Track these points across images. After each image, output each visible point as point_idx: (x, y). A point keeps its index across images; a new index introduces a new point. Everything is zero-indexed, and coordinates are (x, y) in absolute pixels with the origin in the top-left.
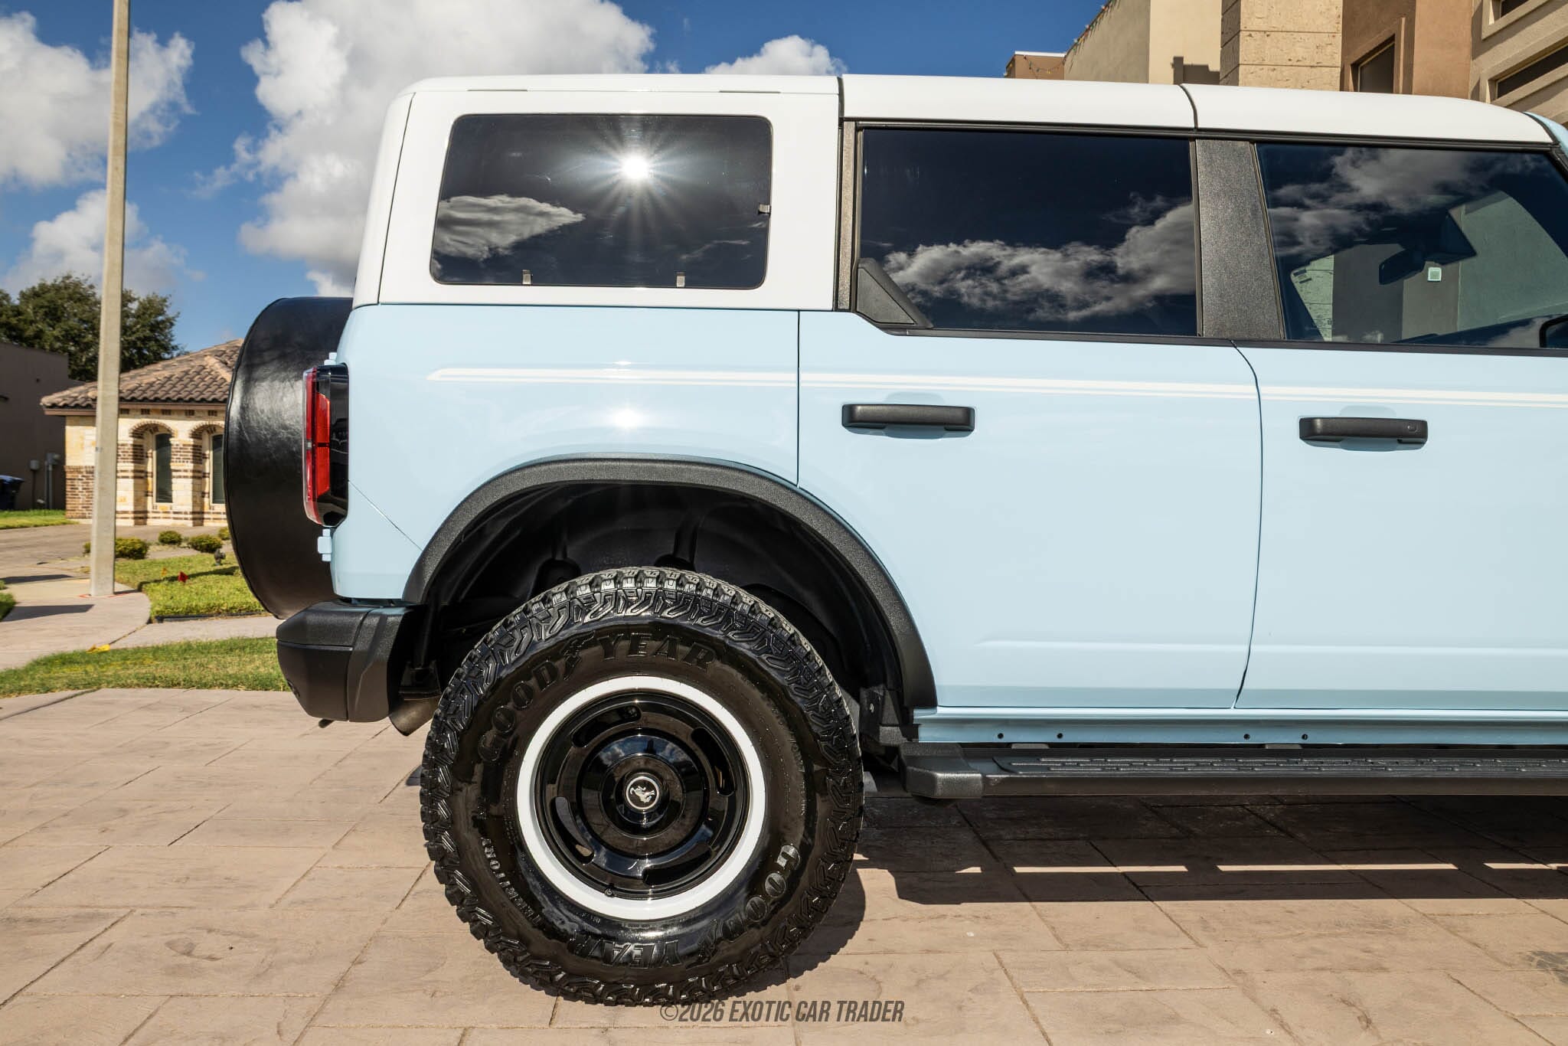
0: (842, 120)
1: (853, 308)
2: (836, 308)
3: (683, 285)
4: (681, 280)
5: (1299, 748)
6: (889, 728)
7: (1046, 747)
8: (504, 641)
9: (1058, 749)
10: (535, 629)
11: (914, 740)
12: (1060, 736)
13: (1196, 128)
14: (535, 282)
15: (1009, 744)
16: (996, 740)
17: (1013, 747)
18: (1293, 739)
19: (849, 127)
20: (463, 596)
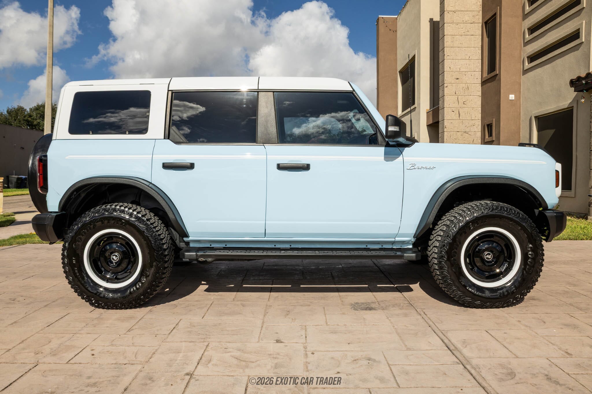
0: (168, 91)
1: (168, 138)
2: (164, 139)
3: (128, 134)
4: (127, 132)
5: (289, 248)
6: (182, 243)
7: (222, 248)
8: (80, 221)
9: (225, 248)
10: (86, 218)
11: (188, 246)
12: (226, 245)
13: (258, 89)
14: (93, 133)
15: (213, 247)
16: (210, 246)
17: (214, 248)
18: (287, 246)
19: (170, 93)
20: (79, 210)
